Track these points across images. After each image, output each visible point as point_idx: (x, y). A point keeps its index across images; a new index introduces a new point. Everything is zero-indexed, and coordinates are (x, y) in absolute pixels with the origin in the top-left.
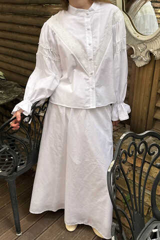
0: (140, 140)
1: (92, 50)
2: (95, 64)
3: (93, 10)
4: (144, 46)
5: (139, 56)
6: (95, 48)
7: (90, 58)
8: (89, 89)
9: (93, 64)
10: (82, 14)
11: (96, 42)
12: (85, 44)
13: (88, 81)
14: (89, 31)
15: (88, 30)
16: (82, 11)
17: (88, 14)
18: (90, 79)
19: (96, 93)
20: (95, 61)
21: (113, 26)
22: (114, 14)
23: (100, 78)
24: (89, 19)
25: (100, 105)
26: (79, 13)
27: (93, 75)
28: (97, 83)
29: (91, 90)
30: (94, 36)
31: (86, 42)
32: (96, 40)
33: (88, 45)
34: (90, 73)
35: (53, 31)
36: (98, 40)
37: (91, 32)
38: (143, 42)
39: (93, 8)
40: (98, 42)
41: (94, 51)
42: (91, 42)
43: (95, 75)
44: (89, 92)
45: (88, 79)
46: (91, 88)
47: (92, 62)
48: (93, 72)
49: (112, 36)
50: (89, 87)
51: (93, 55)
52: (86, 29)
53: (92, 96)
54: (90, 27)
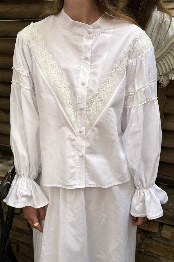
1: (85, 93)
3: (99, 28)
7: (82, 106)
8: (74, 156)
10: (79, 30)
11: (94, 81)
12: (76, 82)
13: (74, 143)
14: (87, 62)
15: (86, 59)
16: (81, 26)
17: (90, 33)
20: (88, 113)
21: (130, 61)
22: (135, 41)
24: (90, 42)
26: (75, 28)
27: (83, 134)
28: (89, 148)
29: (78, 158)
30: (93, 71)
31: (78, 79)
32: (94, 78)
33: (80, 85)
34: (78, 130)
36: (97, 79)
37: (89, 64)
40: (97, 82)
41: (88, 95)
42: (86, 81)
43: (86, 134)
44: (75, 160)
45: (74, 140)
46: (78, 154)
47: (84, 114)
48: (83, 129)
49: (125, 76)
50: (76, 153)
51: (85, 103)
52: (83, 58)
53: (79, 167)
54: (89, 55)
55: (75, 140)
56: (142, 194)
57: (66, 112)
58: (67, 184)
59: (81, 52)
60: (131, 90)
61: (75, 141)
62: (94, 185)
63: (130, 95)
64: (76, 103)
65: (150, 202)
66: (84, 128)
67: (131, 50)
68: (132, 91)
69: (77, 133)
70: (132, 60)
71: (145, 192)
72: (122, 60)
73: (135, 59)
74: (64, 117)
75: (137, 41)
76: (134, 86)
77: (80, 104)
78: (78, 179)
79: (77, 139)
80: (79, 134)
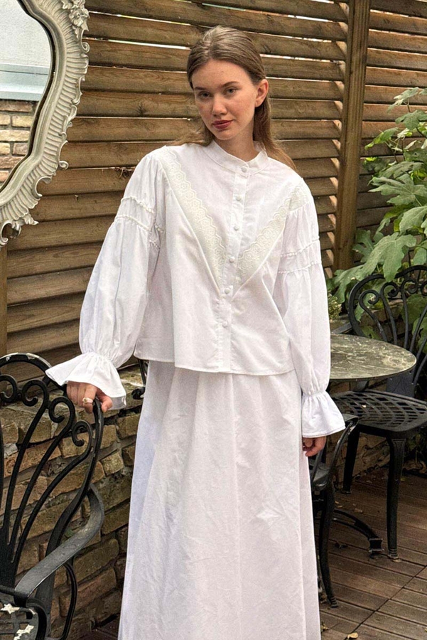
1: (239, 242)
2: (238, 273)
3: (256, 166)
6: (246, 239)
7: (233, 258)
8: (216, 326)
9: (235, 270)
10: (232, 166)
11: (251, 228)
12: (226, 226)
13: (216, 307)
14: (239, 203)
15: (239, 200)
16: (234, 162)
17: (244, 171)
20: (240, 267)
21: (291, 213)
24: (244, 181)
25: (237, 370)
26: (226, 163)
27: (230, 294)
29: (221, 328)
30: (247, 215)
31: (228, 222)
32: (251, 224)
33: (232, 230)
34: (223, 289)
35: (164, 179)
37: (243, 206)
39: (258, 163)
41: (242, 245)
42: (239, 226)
43: (233, 296)
44: (217, 332)
45: (217, 303)
46: (222, 324)
47: (234, 268)
48: (230, 289)
49: (284, 229)
50: (218, 321)
51: (238, 254)
52: (234, 198)
53: (221, 342)
54: (242, 196)
57: (209, 264)
58: (209, 364)
59: (232, 191)
60: (291, 249)
61: (218, 305)
63: (290, 257)
64: (225, 253)
66: (232, 287)
67: (292, 199)
68: (292, 251)
69: (222, 293)
70: (294, 211)
73: (296, 210)
76: (295, 245)
77: (229, 254)
78: (221, 359)
79: (221, 302)
80: (224, 295)
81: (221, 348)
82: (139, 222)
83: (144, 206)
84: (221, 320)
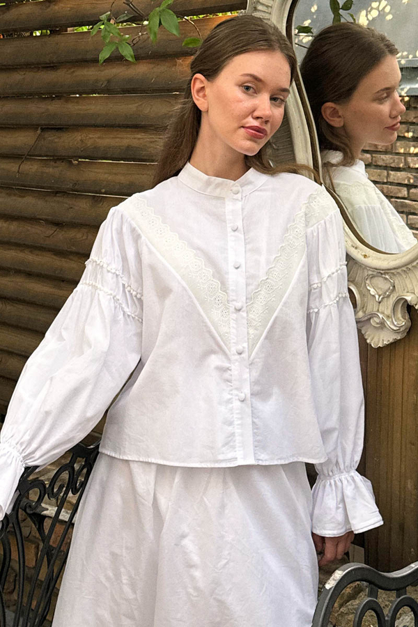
0: (394, 593)
1: (242, 281)
2: (249, 324)
4: (386, 286)
5: (372, 316)
6: (252, 277)
7: (239, 305)
8: (229, 401)
9: (245, 321)
10: (218, 191)
12: (223, 266)
13: (226, 375)
14: (237, 234)
15: (236, 230)
16: (221, 184)
18: (235, 367)
19: (254, 414)
20: (251, 316)
21: (309, 230)
22: (311, 198)
23: (267, 369)
24: (238, 205)
25: (265, 459)
27: (245, 355)
28: (256, 382)
29: (237, 404)
30: (249, 247)
31: (226, 261)
33: (231, 269)
34: (234, 350)
35: (133, 230)
37: (242, 236)
38: (381, 273)
39: (252, 180)
40: (263, 261)
41: (247, 285)
42: (242, 261)
43: (249, 357)
44: (231, 410)
45: (228, 369)
46: (237, 398)
47: (243, 318)
48: (244, 347)
49: (305, 253)
50: (232, 394)
51: (245, 298)
52: (229, 230)
53: (239, 422)
54: (239, 224)
55: (230, 370)
56: (339, 484)
57: (209, 318)
59: (225, 222)
61: (229, 372)
62: (266, 460)
63: (315, 289)
64: (228, 301)
65: (354, 498)
66: (245, 345)
67: (307, 212)
68: (316, 281)
69: (234, 355)
70: (312, 228)
71: (343, 479)
72: (296, 228)
73: (315, 226)
74: (206, 326)
75: (315, 198)
76: (319, 272)
77: (234, 300)
78: (239, 447)
79: (233, 367)
80: (237, 357)
81: (238, 431)
82: (99, 286)
83: (105, 266)
84: (235, 392)
